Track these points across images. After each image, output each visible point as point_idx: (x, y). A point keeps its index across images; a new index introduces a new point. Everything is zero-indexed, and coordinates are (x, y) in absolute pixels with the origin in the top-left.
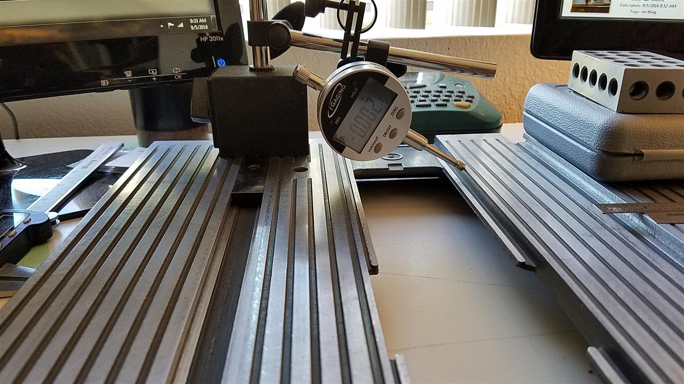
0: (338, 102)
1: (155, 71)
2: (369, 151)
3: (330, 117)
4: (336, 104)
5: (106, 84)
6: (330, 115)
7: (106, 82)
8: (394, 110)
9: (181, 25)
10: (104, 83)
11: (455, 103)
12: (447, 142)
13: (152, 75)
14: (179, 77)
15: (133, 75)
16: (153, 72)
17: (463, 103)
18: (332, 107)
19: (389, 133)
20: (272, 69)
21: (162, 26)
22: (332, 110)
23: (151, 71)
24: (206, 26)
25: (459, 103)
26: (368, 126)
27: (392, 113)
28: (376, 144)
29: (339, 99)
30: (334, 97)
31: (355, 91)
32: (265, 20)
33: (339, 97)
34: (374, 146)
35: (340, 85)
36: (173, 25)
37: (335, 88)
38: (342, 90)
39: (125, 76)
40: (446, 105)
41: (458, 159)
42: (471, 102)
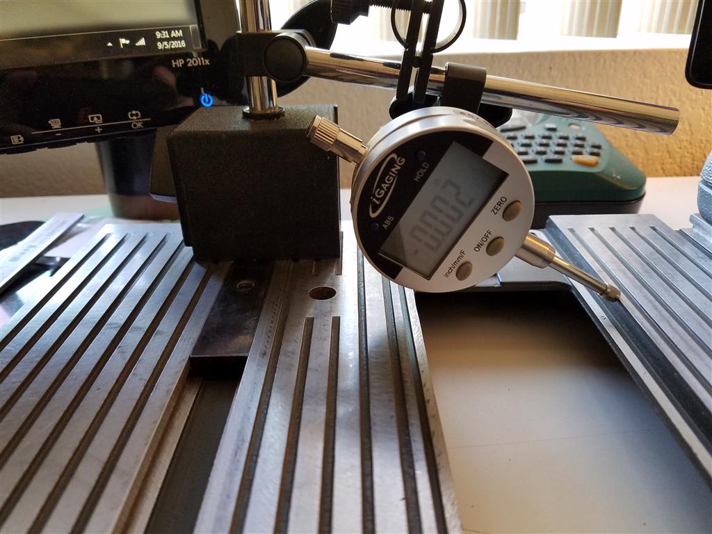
0: (388, 188)
1: (98, 118)
2: (446, 276)
3: (373, 215)
4: (384, 194)
5: (20, 141)
6: (374, 212)
7: (19, 138)
8: (500, 204)
9: (142, 42)
10: (16, 140)
11: (574, 157)
12: (572, 230)
13: (95, 123)
14: (139, 125)
15: (63, 126)
16: (95, 119)
17: (586, 158)
18: (377, 199)
19: (486, 244)
20: (280, 115)
21: (110, 44)
22: (378, 203)
23: (92, 118)
24: (183, 42)
25: (580, 158)
26: (444, 230)
27: (495, 210)
28: (459, 264)
29: (391, 184)
30: (382, 181)
31: (424, 169)
32: (266, 31)
33: (391, 180)
34: (457, 267)
35: (393, 159)
36: (128, 42)
37: (386, 162)
38: (399, 168)
39: (50, 127)
40: (559, 161)
41: (608, 282)
42: (597, 155)
